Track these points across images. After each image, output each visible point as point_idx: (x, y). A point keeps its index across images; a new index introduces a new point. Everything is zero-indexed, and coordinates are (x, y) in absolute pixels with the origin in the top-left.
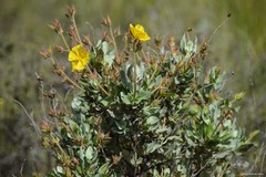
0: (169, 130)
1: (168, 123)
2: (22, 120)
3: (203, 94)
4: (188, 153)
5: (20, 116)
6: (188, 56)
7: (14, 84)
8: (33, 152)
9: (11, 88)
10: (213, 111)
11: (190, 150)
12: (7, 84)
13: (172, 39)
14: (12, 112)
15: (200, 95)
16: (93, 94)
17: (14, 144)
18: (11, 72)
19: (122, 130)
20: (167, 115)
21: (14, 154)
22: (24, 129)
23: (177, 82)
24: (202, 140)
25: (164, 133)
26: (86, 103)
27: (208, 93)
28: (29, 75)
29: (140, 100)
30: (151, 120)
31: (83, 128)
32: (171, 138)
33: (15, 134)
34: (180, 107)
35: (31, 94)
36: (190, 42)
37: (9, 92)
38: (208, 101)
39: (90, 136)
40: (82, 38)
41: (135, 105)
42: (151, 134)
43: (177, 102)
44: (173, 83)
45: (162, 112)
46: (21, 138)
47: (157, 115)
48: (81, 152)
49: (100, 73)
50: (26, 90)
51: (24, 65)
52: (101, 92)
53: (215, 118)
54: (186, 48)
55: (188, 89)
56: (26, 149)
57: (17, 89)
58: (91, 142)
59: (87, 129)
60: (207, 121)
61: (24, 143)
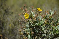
0: (47, 31)
1: (47, 30)
2: (15, 29)
3: (56, 24)
4: (52, 37)
5: (14, 28)
6: (52, 15)
7: (13, 21)
8: (17, 36)
9: (13, 22)
10: (58, 27)
11: (53, 36)
12: (12, 21)
13: (48, 11)
14: (13, 27)
15: (55, 24)
16: (30, 23)
17: (13, 34)
18: (13, 18)
19: (37, 31)
20: (47, 28)
21: (13, 36)
22: (15, 31)
23: (49, 21)
24: (55, 34)
25: (46, 32)
26: (29, 25)
27: (57, 23)
28: (17, 19)
29: (41, 24)
30: (43, 29)
31: (28, 31)
32: (48, 33)
33: (13, 32)
34: (50, 26)
35: (17, 23)
36: (52, 12)
37: (12, 23)
38: (57, 25)
39: (30, 33)
40: (28, 11)
41: (40, 26)
42: (43, 32)
43: (49, 25)
44: (48, 21)
45: (46, 27)
46: (15, 33)
47: (45, 28)
48: (28, 36)
49: (32, 19)
50: (16, 22)
51: (15, 17)
52: (32, 23)
53: (58, 29)
54: (51, 13)
55: (51, 22)
56: (16, 35)
57: (14, 22)
58: (30, 34)
59: (29, 31)
60: (57, 30)
61: (15, 34)
